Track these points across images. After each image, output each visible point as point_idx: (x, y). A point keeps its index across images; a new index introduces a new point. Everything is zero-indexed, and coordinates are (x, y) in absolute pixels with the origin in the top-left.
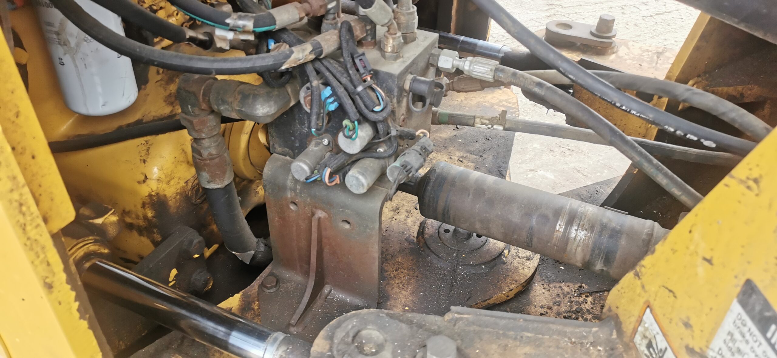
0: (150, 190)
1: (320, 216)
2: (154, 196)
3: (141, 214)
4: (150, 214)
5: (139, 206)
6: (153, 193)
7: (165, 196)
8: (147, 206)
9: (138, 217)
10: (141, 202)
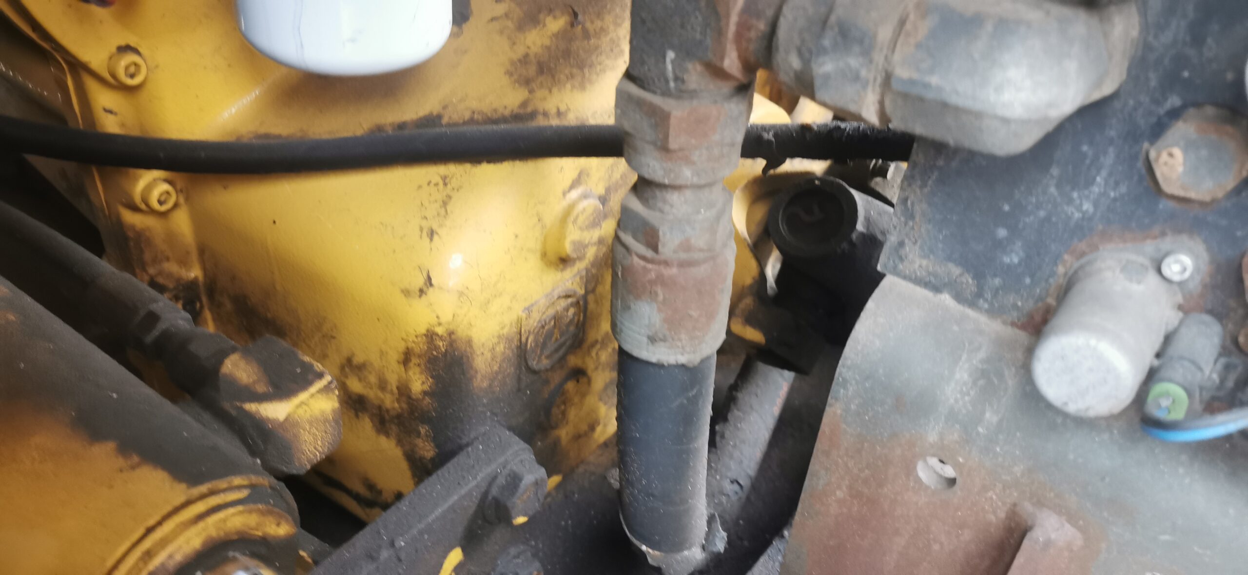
0: (434, 321)
1: (1053, 536)
2: (441, 338)
3: (393, 380)
4: (418, 383)
5: (394, 357)
6: (440, 330)
7: (469, 342)
8: (415, 360)
9: (383, 385)
10: (402, 347)
